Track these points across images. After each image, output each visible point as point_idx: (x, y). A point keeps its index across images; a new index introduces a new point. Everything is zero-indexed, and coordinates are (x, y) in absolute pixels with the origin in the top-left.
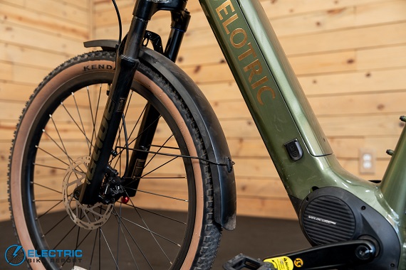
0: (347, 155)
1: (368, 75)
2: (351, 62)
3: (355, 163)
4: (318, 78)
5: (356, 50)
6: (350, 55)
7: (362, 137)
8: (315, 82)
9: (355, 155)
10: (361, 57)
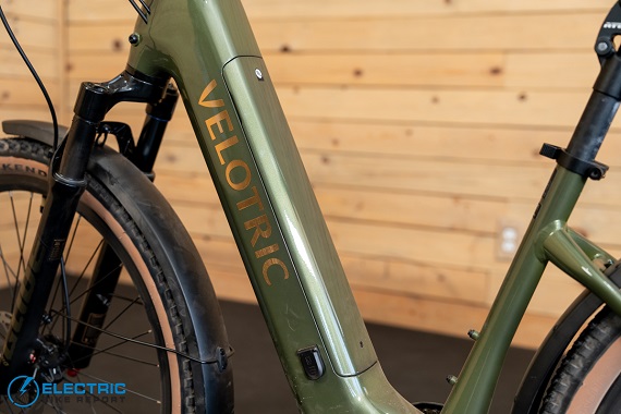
0: (479, 227)
1: (522, 97)
2: (496, 71)
3: (489, 243)
4: (441, 95)
5: (506, 52)
6: (496, 60)
7: (504, 200)
8: (435, 100)
9: (490, 228)
10: (512, 64)
